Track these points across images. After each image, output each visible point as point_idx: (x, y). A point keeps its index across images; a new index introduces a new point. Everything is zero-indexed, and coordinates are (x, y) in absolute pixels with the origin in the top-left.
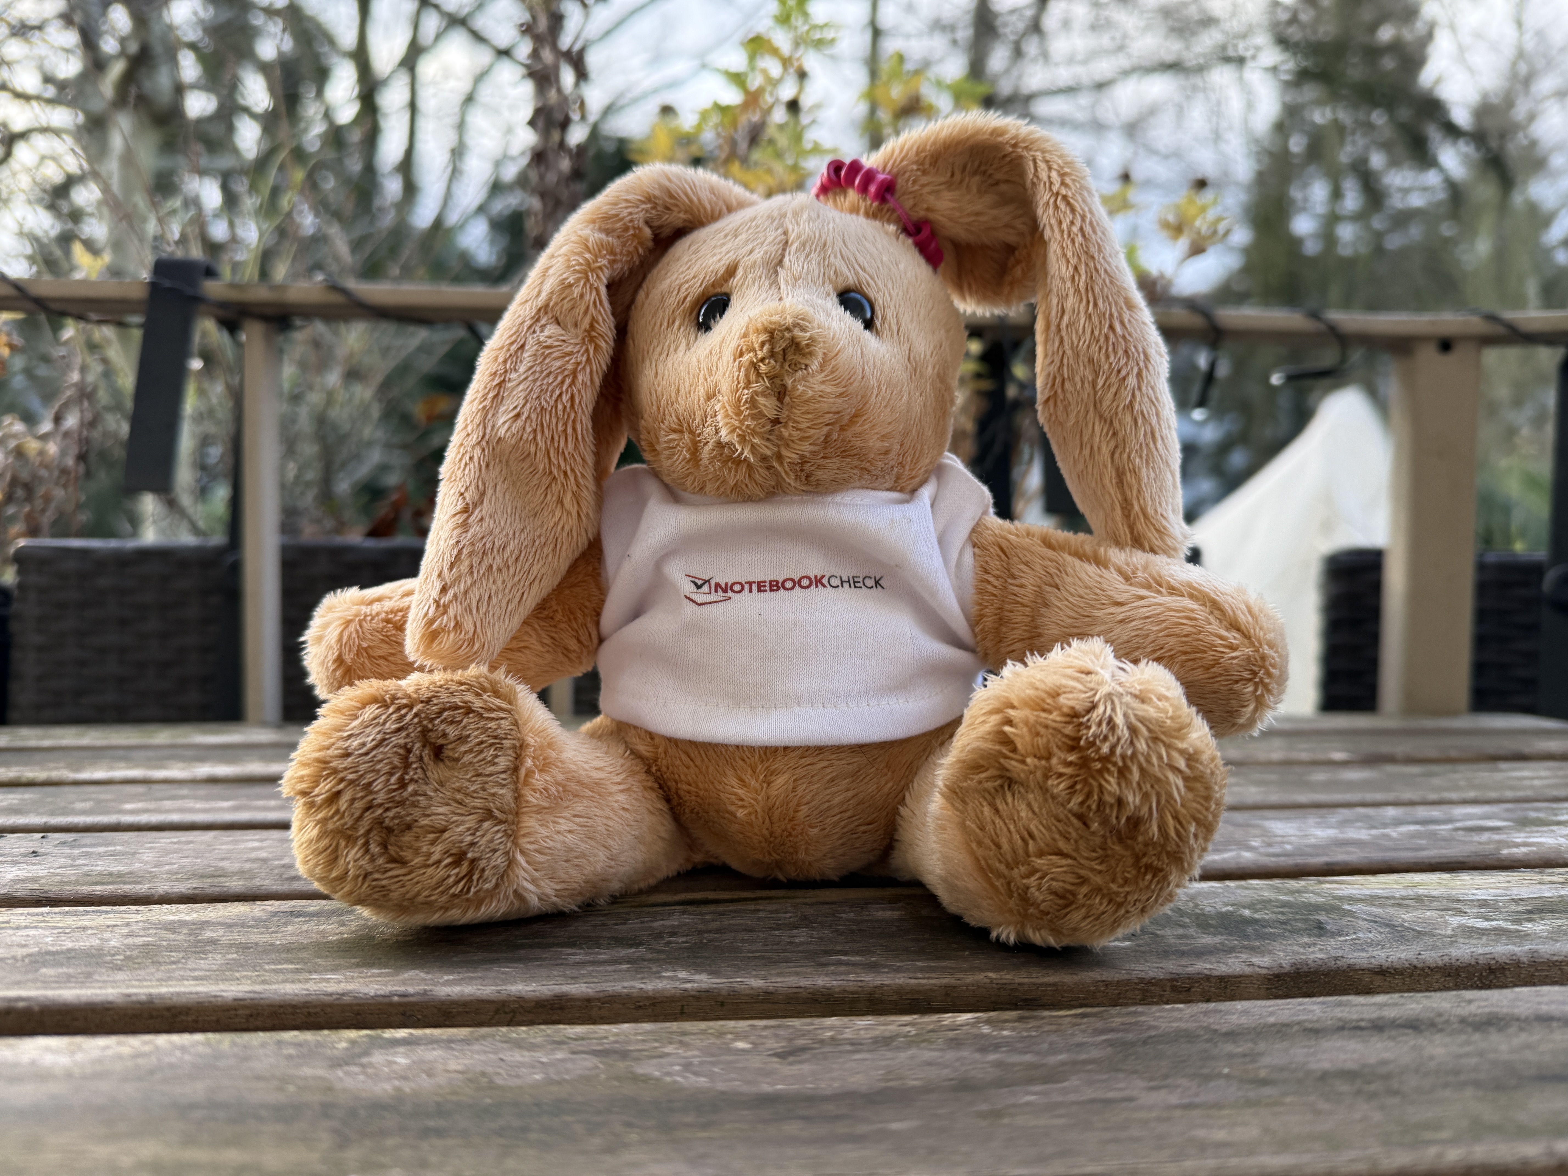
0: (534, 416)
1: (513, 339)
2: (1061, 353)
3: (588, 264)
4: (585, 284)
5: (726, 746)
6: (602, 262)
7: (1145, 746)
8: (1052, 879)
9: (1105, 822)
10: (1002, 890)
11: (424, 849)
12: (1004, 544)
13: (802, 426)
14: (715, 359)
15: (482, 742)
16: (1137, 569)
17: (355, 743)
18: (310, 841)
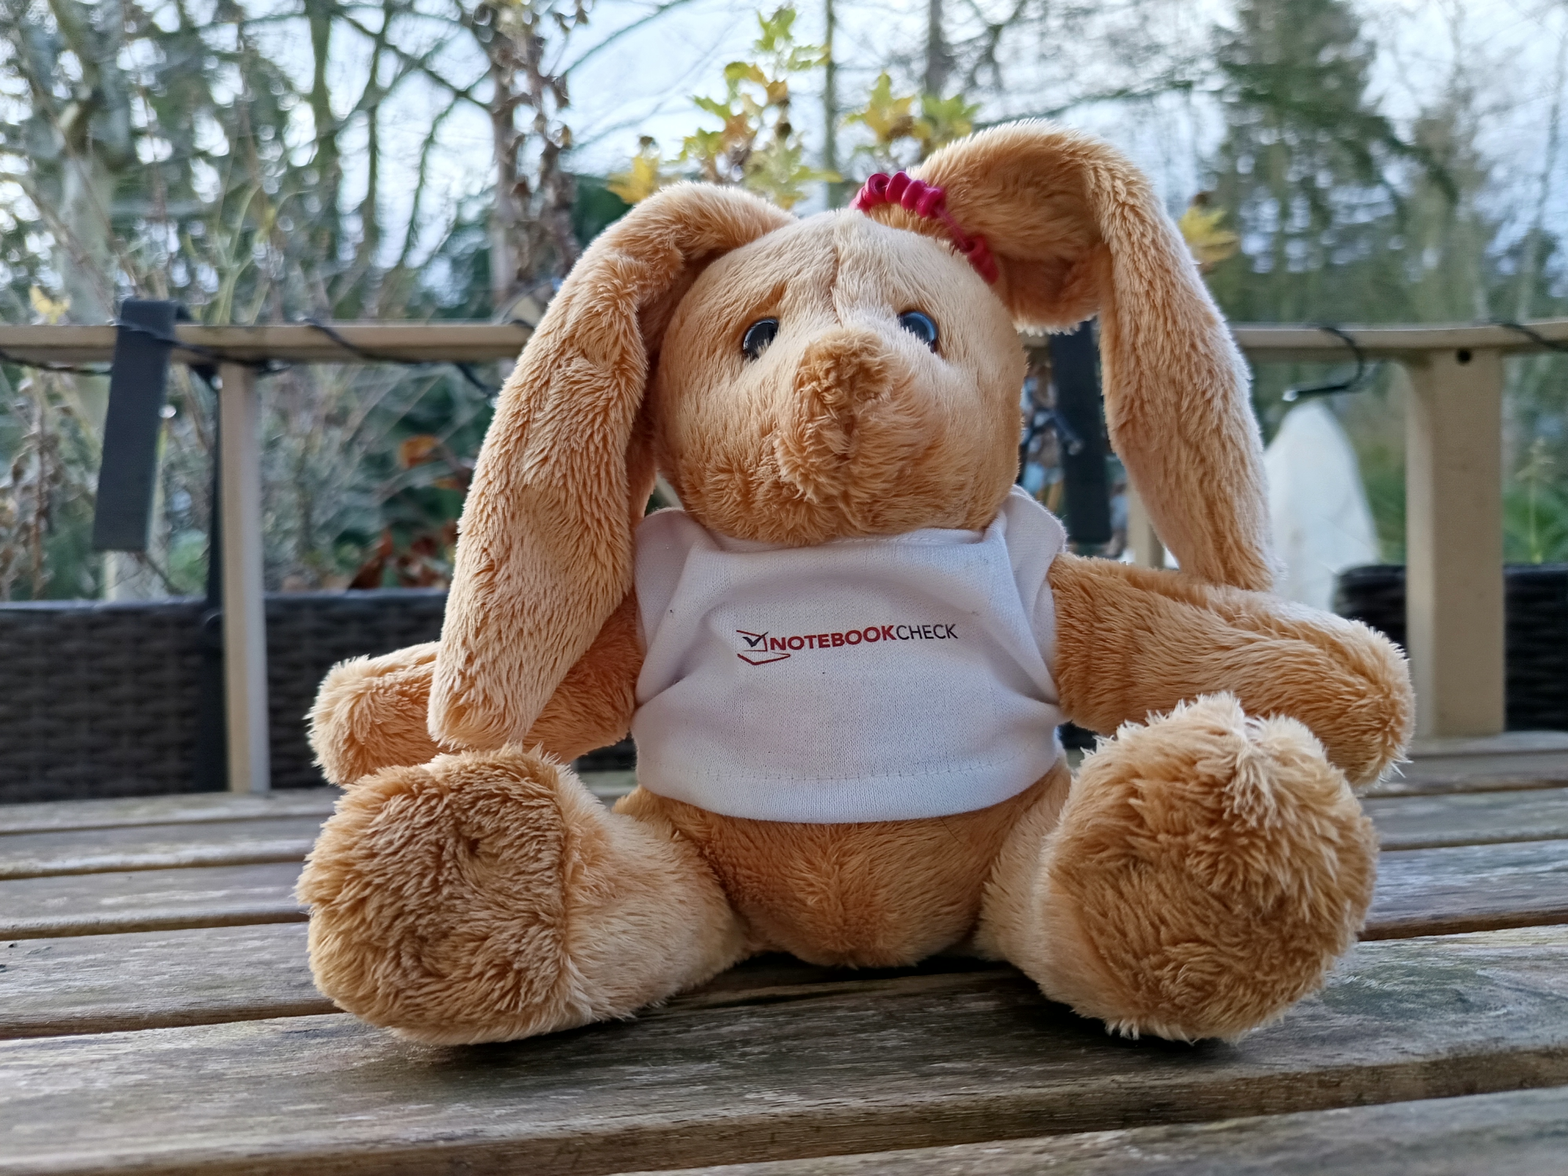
0: (563, 459)
1: (536, 375)
2: (1138, 374)
3: (616, 289)
4: (614, 313)
5: (792, 825)
6: (633, 288)
7: (1294, 817)
8: (1189, 970)
9: (1249, 902)
10: (1126, 982)
11: (464, 961)
12: (1087, 584)
13: (874, 462)
14: (770, 390)
15: (522, 835)
16: (1239, 609)
17: (382, 841)
18: (331, 956)
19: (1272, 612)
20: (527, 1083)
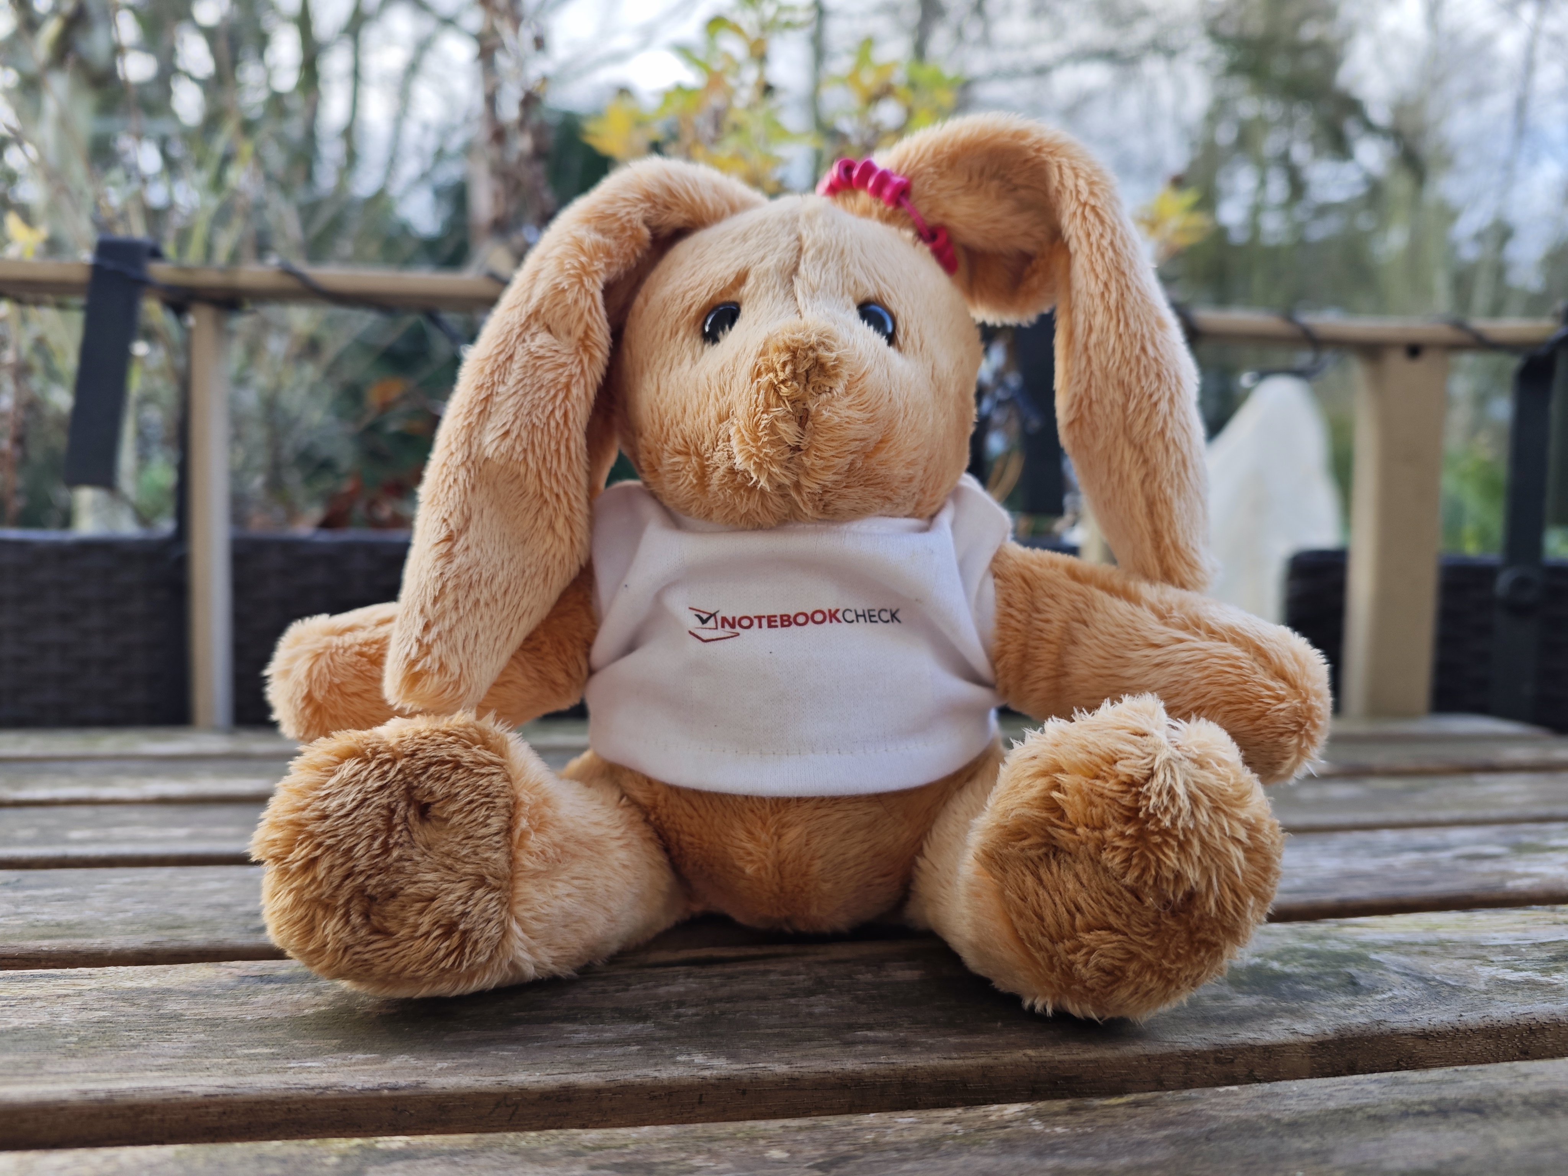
0: (524, 434)
1: (501, 348)
2: (1088, 374)
3: (583, 267)
4: (579, 290)
5: (734, 797)
6: (599, 265)
7: (1206, 818)
8: (1101, 955)
9: (1160, 896)
10: (1042, 962)
11: (411, 920)
12: (1028, 575)
13: (825, 455)
14: (729, 377)
15: (472, 801)
16: (1171, 609)
17: (334, 804)
18: (284, 910)
19: (1202, 614)
20: (469, 1038)
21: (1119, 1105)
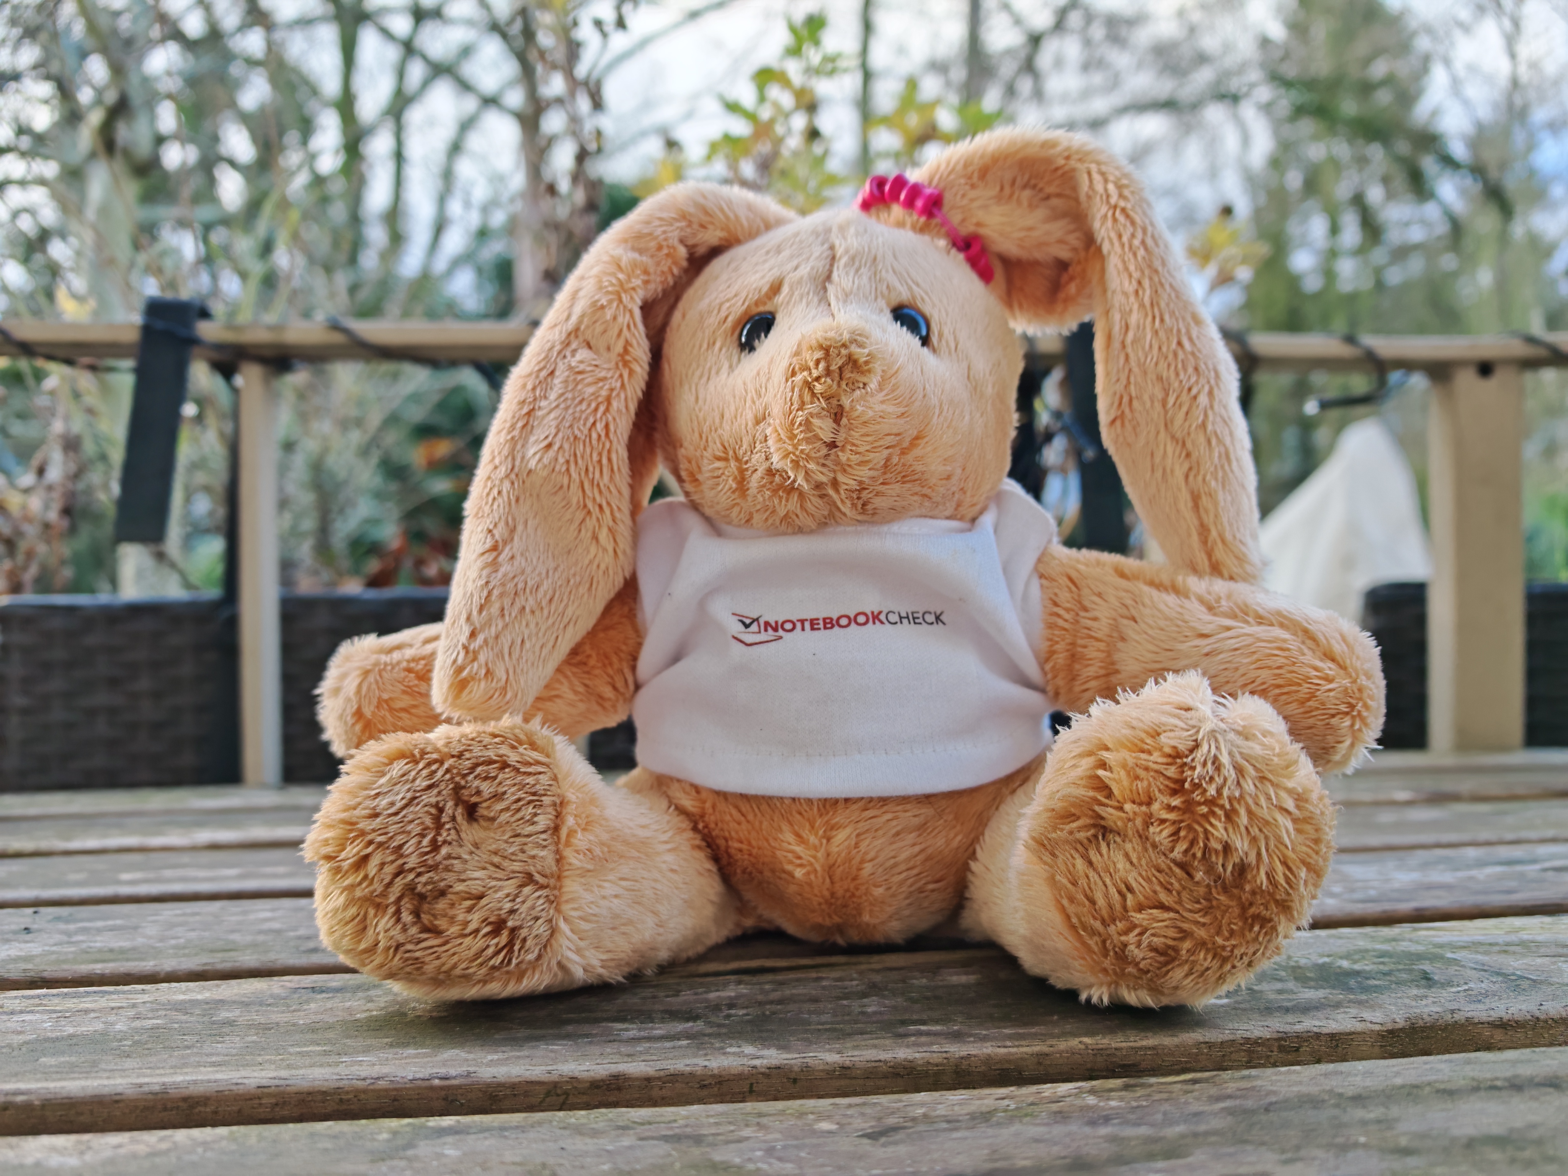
0: (566, 446)
1: (542, 365)
2: (1127, 371)
3: (621, 284)
4: (618, 306)
5: (781, 799)
6: (637, 282)
7: (1252, 787)
8: (1153, 935)
9: (1210, 870)
10: (1096, 949)
11: (461, 917)
12: (1074, 575)
13: (861, 449)
14: (764, 380)
15: (519, 800)
16: (1220, 598)
17: (384, 802)
18: (336, 911)
19: (1251, 602)
20: (519, 1035)
21: (1175, 1083)
